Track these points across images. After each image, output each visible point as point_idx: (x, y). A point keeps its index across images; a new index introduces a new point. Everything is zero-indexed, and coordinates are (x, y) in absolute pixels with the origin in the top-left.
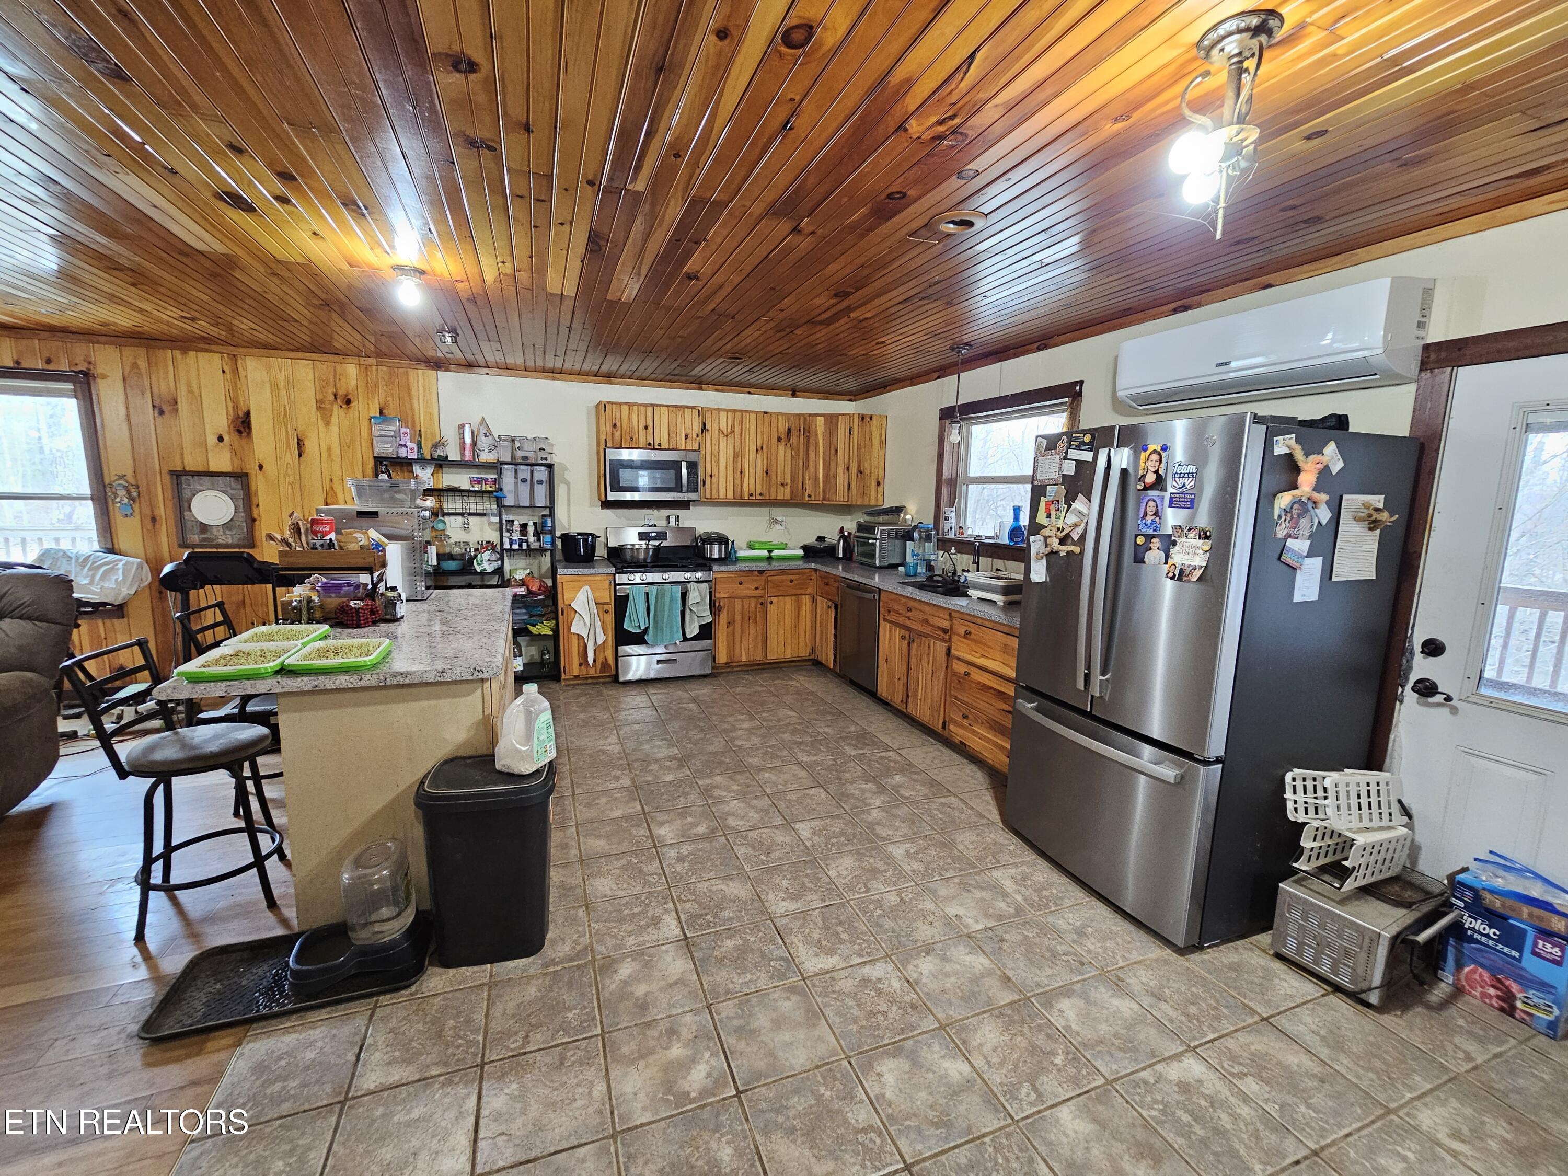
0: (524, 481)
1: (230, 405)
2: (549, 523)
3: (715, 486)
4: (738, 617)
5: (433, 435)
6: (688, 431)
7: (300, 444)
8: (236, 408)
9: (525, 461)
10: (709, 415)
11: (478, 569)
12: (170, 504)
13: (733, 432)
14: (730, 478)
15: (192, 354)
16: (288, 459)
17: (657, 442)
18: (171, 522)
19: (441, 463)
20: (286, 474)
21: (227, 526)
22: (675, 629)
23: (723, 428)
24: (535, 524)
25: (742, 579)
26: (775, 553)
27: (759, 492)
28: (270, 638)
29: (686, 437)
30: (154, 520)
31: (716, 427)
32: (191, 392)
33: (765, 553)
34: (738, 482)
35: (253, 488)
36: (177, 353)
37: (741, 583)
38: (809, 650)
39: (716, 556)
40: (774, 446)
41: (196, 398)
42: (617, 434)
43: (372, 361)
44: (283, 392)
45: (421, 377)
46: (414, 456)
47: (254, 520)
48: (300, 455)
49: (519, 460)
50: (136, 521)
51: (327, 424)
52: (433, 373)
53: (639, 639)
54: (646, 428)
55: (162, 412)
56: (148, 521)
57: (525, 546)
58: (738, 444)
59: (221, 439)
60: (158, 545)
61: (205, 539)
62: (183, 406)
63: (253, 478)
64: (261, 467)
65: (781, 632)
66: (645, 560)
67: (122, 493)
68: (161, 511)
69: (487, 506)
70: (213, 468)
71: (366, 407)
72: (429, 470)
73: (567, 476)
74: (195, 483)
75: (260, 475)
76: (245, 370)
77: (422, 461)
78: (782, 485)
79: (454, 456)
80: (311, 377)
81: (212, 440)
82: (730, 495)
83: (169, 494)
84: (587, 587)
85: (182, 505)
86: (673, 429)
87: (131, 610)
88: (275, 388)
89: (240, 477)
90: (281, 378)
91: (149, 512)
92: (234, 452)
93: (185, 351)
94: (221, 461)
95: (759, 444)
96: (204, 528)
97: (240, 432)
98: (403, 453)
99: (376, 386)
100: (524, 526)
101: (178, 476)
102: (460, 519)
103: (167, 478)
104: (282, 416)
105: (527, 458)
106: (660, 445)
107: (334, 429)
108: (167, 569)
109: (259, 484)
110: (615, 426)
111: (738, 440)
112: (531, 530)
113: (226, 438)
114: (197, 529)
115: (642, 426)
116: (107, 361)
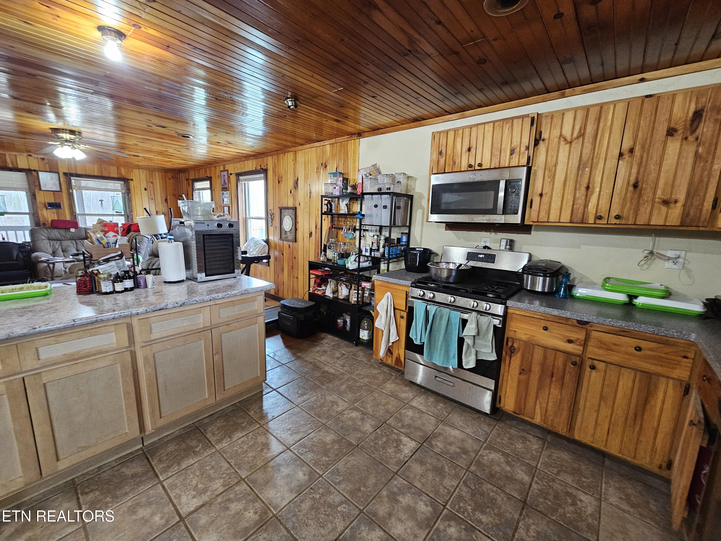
0: (376, 206)
2: (405, 239)
3: (544, 207)
4: (536, 368)
6: (515, 144)
7: (310, 192)
8: (295, 176)
9: (380, 192)
10: (544, 123)
11: (347, 266)
13: (582, 135)
14: (569, 197)
16: (307, 200)
17: (478, 161)
18: (279, 228)
20: (306, 207)
21: (290, 231)
22: (451, 355)
23: (567, 132)
25: (548, 324)
26: (640, 301)
27: (614, 213)
29: (512, 152)
30: (276, 228)
31: (556, 133)
32: (285, 171)
33: (622, 298)
34: (580, 202)
37: (546, 329)
38: (658, 460)
39: (539, 288)
40: (658, 146)
41: (286, 174)
42: (442, 160)
43: (335, 140)
44: (307, 166)
45: (353, 144)
47: (297, 229)
48: (310, 197)
50: (273, 228)
51: (318, 180)
52: (357, 140)
53: (419, 349)
54: (469, 150)
55: (279, 182)
58: (587, 151)
61: (285, 237)
62: (284, 179)
64: (299, 204)
65: (605, 411)
66: (448, 277)
67: (270, 217)
70: (289, 206)
71: (331, 168)
74: (284, 212)
75: (299, 208)
76: (298, 157)
77: (344, 196)
78: (666, 203)
80: (315, 156)
81: (289, 192)
82: (566, 217)
83: (279, 218)
84: (389, 294)
85: (281, 221)
86: (497, 145)
88: (305, 164)
89: (295, 209)
90: (307, 159)
91: (275, 225)
92: (294, 197)
94: (291, 203)
95: (626, 145)
97: (295, 187)
99: (336, 155)
101: (281, 209)
104: (306, 179)
105: (380, 189)
106: (480, 165)
107: (321, 182)
109: (299, 213)
110: (440, 153)
111: (588, 146)
113: (292, 191)
114: (284, 232)
115: (466, 147)
116: (270, 162)
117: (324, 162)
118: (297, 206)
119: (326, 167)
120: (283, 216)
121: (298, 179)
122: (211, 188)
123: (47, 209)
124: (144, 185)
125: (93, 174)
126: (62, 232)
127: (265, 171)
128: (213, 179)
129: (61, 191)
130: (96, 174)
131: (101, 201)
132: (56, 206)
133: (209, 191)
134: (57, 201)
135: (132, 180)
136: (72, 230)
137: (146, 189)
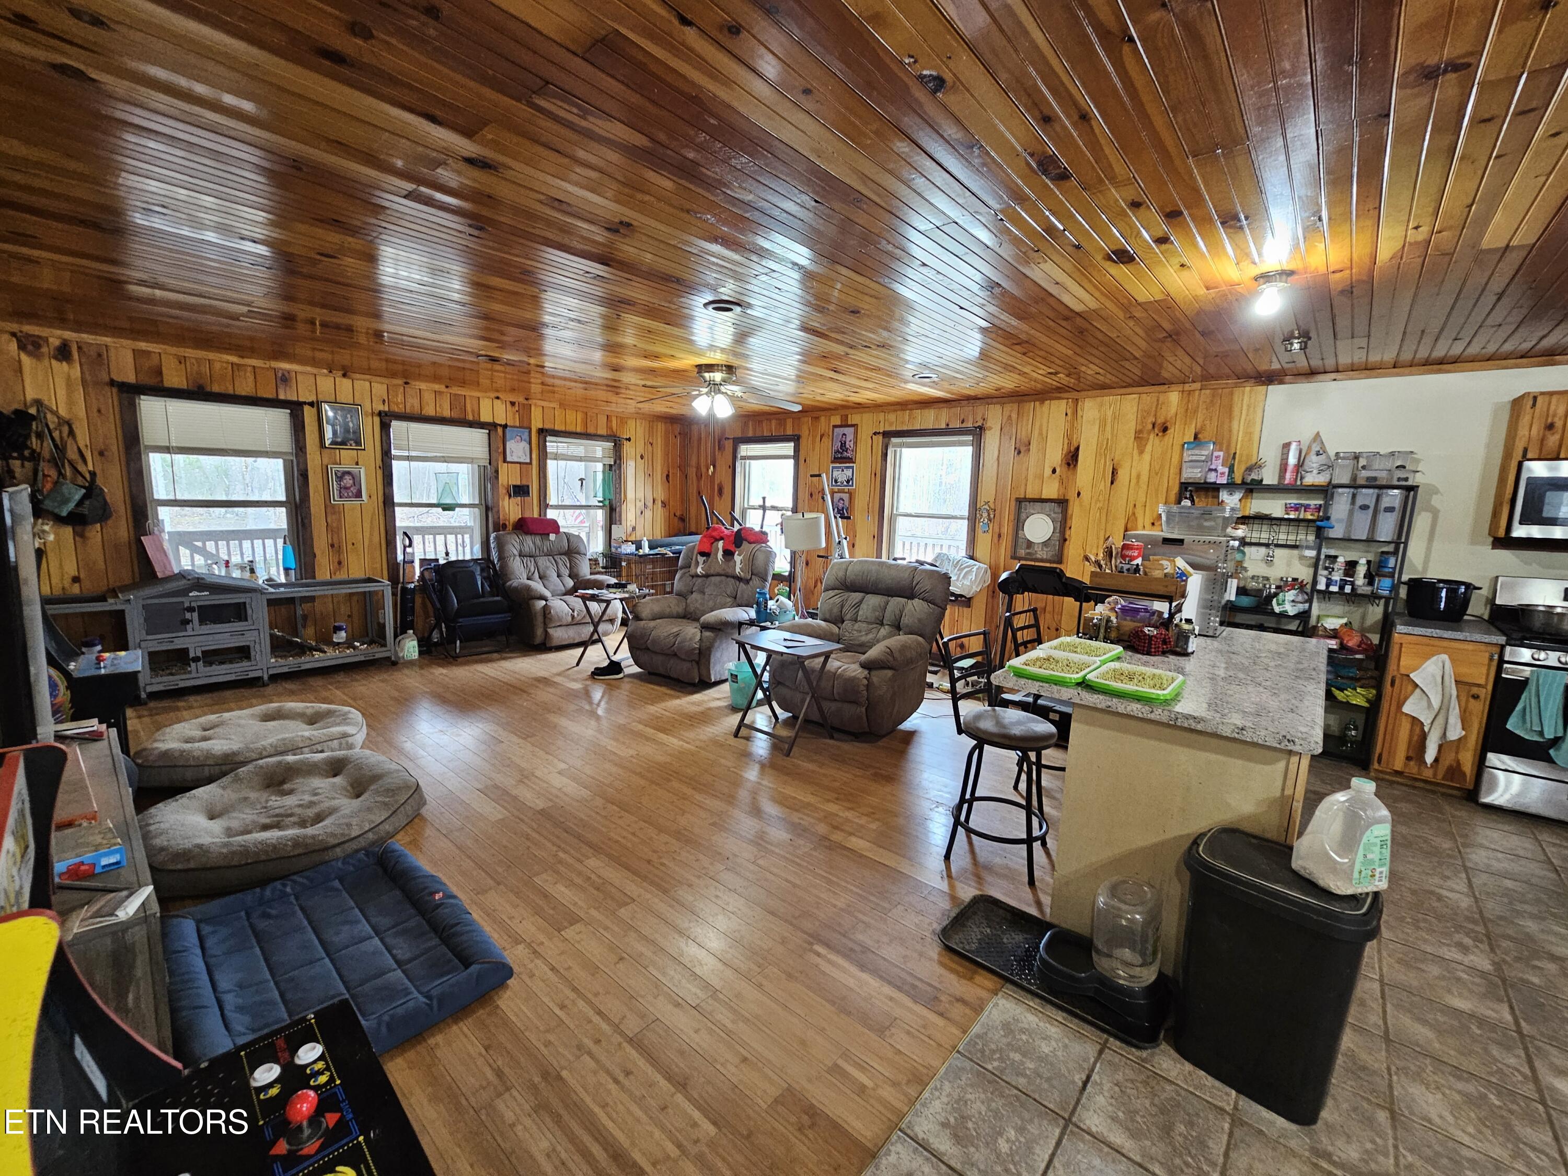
0: (1364, 507)
1: (1066, 441)
2: (1392, 562)
5: (1249, 456)
7: (1114, 472)
8: (1070, 444)
9: (1372, 484)
11: (1277, 609)
12: (1011, 524)
15: (1047, 402)
16: (1102, 487)
18: (1010, 537)
19: (1252, 488)
20: (1098, 500)
21: (1045, 544)
24: (1369, 562)
28: (1073, 649)
30: (1000, 536)
32: (1041, 434)
35: (1070, 512)
36: (1037, 403)
41: (1044, 439)
42: (1555, 438)
43: (1197, 385)
44: (1108, 428)
45: (1248, 394)
46: (1223, 480)
47: (1065, 540)
48: (1112, 483)
49: (1361, 482)
50: (988, 537)
51: (1141, 452)
52: (1263, 387)
53: (1536, 751)
55: (1019, 453)
56: (996, 536)
57: (1348, 589)
59: (1054, 471)
60: (998, 557)
61: (1029, 554)
62: (1033, 447)
63: (1071, 503)
64: (1079, 494)
67: (985, 515)
68: (1005, 530)
69: (1301, 537)
70: (1045, 496)
71: (1182, 433)
72: (1238, 495)
73: (1436, 501)
74: (1030, 507)
75: (1077, 501)
76: (1082, 410)
77: (1231, 486)
79: (1269, 477)
80: (1135, 409)
81: (1048, 471)
83: (1012, 517)
85: (1019, 524)
87: (975, 603)
88: (1103, 424)
89: (1062, 503)
90: (1109, 413)
91: (997, 530)
92: (1061, 481)
93: (1042, 401)
94: (1051, 490)
96: (1030, 544)
97: (1069, 464)
98: (1212, 478)
99: (1196, 411)
100: (1351, 566)
101: (1020, 501)
102: (1263, 550)
103: (1013, 503)
104: (1104, 449)
105: (1375, 479)
107: (1147, 457)
108: (1004, 576)
109: (1075, 509)
112: (1361, 570)
113: (1058, 470)
114: (1025, 546)
116: (994, 417)
117: (1160, 420)
118: (1072, 496)
119: (1165, 430)
120: (1023, 516)
121: (1077, 449)
122: (796, 457)
123: (510, 496)
124: (640, 450)
125: (574, 430)
126: (538, 539)
127: (978, 433)
128: (803, 442)
129: (531, 463)
130: (579, 430)
131: (582, 480)
132: (520, 491)
133: (791, 462)
134: (524, 483)
135: (629, 440)
136: (552, 537)
137: (642, 457)
